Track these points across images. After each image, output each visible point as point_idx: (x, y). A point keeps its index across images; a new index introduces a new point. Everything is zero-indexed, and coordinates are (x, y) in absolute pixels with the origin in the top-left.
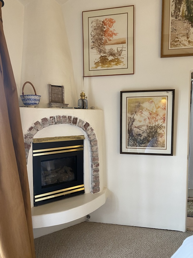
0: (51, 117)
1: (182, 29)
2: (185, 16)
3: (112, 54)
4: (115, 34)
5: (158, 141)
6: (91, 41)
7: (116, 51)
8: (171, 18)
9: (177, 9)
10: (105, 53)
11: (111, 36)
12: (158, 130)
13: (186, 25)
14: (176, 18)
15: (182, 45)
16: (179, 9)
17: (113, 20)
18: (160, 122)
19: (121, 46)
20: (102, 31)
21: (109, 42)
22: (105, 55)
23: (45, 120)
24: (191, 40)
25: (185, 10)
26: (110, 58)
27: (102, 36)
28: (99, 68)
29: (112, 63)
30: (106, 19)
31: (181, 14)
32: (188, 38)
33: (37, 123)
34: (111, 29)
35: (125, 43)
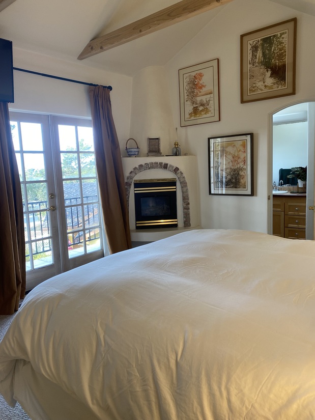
0: (145, 164)
1: (259, 74)
2: (261, 62)
3: (202, 105)
4: (204, 86)
5: (240, 183)
6: (186, 95)
7: (205, 102)
8: (249, 66)
9: (254, 56)
10: (196, 104)
11: (201, 88)
12: (240, 172)
13: (262, 70)
14: (253, 65)
15: (259, 90)
16: (256, 56)
17: (202, 73)
18: (241, 165)
19: (208, 96)
20: (194, 84)
21: (199, 94)
22: (196, 106)
23: (141, 166)
24: (267, 85)
25: (261, 56)
26: (201, 108)
27: (194, 89)
28: (193, 118)
29: (202, 113)
30: (196, 74)
31: (257, 60)
32: (264, 83)
33: (135, 168)
34: (201, 82)
35: (212, 93)
